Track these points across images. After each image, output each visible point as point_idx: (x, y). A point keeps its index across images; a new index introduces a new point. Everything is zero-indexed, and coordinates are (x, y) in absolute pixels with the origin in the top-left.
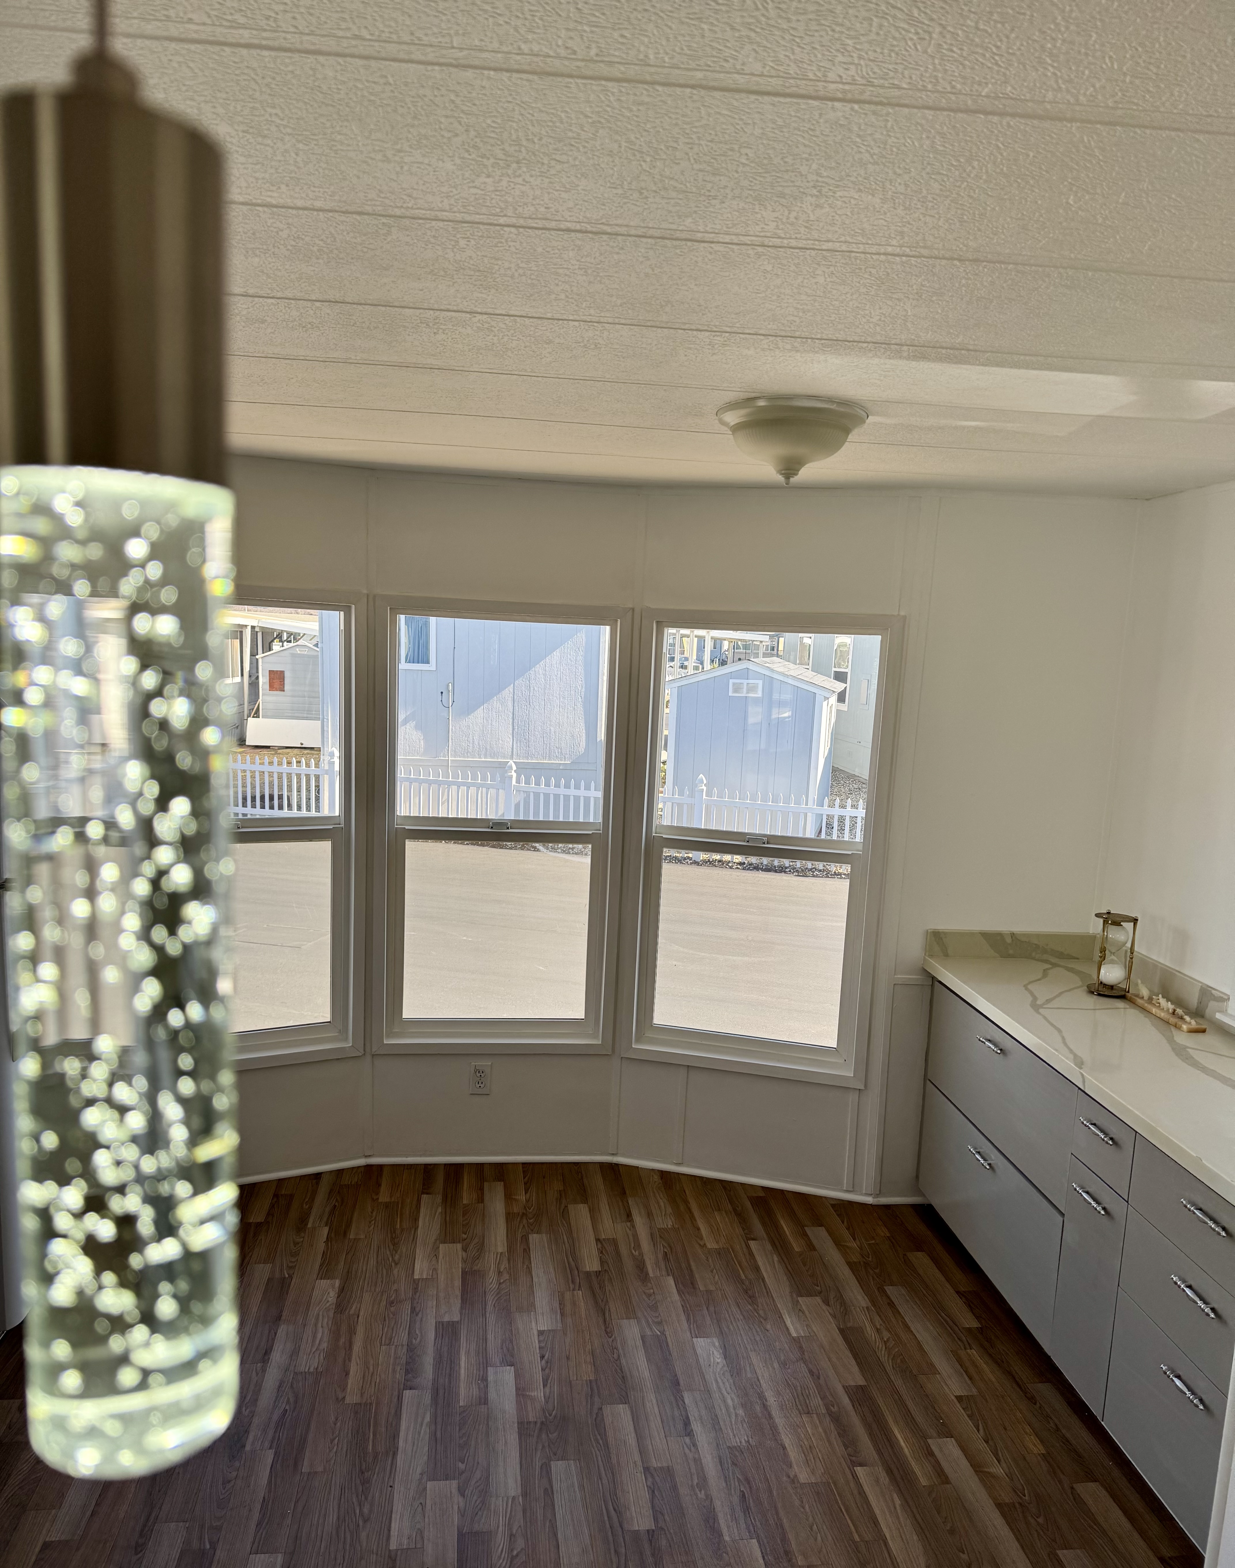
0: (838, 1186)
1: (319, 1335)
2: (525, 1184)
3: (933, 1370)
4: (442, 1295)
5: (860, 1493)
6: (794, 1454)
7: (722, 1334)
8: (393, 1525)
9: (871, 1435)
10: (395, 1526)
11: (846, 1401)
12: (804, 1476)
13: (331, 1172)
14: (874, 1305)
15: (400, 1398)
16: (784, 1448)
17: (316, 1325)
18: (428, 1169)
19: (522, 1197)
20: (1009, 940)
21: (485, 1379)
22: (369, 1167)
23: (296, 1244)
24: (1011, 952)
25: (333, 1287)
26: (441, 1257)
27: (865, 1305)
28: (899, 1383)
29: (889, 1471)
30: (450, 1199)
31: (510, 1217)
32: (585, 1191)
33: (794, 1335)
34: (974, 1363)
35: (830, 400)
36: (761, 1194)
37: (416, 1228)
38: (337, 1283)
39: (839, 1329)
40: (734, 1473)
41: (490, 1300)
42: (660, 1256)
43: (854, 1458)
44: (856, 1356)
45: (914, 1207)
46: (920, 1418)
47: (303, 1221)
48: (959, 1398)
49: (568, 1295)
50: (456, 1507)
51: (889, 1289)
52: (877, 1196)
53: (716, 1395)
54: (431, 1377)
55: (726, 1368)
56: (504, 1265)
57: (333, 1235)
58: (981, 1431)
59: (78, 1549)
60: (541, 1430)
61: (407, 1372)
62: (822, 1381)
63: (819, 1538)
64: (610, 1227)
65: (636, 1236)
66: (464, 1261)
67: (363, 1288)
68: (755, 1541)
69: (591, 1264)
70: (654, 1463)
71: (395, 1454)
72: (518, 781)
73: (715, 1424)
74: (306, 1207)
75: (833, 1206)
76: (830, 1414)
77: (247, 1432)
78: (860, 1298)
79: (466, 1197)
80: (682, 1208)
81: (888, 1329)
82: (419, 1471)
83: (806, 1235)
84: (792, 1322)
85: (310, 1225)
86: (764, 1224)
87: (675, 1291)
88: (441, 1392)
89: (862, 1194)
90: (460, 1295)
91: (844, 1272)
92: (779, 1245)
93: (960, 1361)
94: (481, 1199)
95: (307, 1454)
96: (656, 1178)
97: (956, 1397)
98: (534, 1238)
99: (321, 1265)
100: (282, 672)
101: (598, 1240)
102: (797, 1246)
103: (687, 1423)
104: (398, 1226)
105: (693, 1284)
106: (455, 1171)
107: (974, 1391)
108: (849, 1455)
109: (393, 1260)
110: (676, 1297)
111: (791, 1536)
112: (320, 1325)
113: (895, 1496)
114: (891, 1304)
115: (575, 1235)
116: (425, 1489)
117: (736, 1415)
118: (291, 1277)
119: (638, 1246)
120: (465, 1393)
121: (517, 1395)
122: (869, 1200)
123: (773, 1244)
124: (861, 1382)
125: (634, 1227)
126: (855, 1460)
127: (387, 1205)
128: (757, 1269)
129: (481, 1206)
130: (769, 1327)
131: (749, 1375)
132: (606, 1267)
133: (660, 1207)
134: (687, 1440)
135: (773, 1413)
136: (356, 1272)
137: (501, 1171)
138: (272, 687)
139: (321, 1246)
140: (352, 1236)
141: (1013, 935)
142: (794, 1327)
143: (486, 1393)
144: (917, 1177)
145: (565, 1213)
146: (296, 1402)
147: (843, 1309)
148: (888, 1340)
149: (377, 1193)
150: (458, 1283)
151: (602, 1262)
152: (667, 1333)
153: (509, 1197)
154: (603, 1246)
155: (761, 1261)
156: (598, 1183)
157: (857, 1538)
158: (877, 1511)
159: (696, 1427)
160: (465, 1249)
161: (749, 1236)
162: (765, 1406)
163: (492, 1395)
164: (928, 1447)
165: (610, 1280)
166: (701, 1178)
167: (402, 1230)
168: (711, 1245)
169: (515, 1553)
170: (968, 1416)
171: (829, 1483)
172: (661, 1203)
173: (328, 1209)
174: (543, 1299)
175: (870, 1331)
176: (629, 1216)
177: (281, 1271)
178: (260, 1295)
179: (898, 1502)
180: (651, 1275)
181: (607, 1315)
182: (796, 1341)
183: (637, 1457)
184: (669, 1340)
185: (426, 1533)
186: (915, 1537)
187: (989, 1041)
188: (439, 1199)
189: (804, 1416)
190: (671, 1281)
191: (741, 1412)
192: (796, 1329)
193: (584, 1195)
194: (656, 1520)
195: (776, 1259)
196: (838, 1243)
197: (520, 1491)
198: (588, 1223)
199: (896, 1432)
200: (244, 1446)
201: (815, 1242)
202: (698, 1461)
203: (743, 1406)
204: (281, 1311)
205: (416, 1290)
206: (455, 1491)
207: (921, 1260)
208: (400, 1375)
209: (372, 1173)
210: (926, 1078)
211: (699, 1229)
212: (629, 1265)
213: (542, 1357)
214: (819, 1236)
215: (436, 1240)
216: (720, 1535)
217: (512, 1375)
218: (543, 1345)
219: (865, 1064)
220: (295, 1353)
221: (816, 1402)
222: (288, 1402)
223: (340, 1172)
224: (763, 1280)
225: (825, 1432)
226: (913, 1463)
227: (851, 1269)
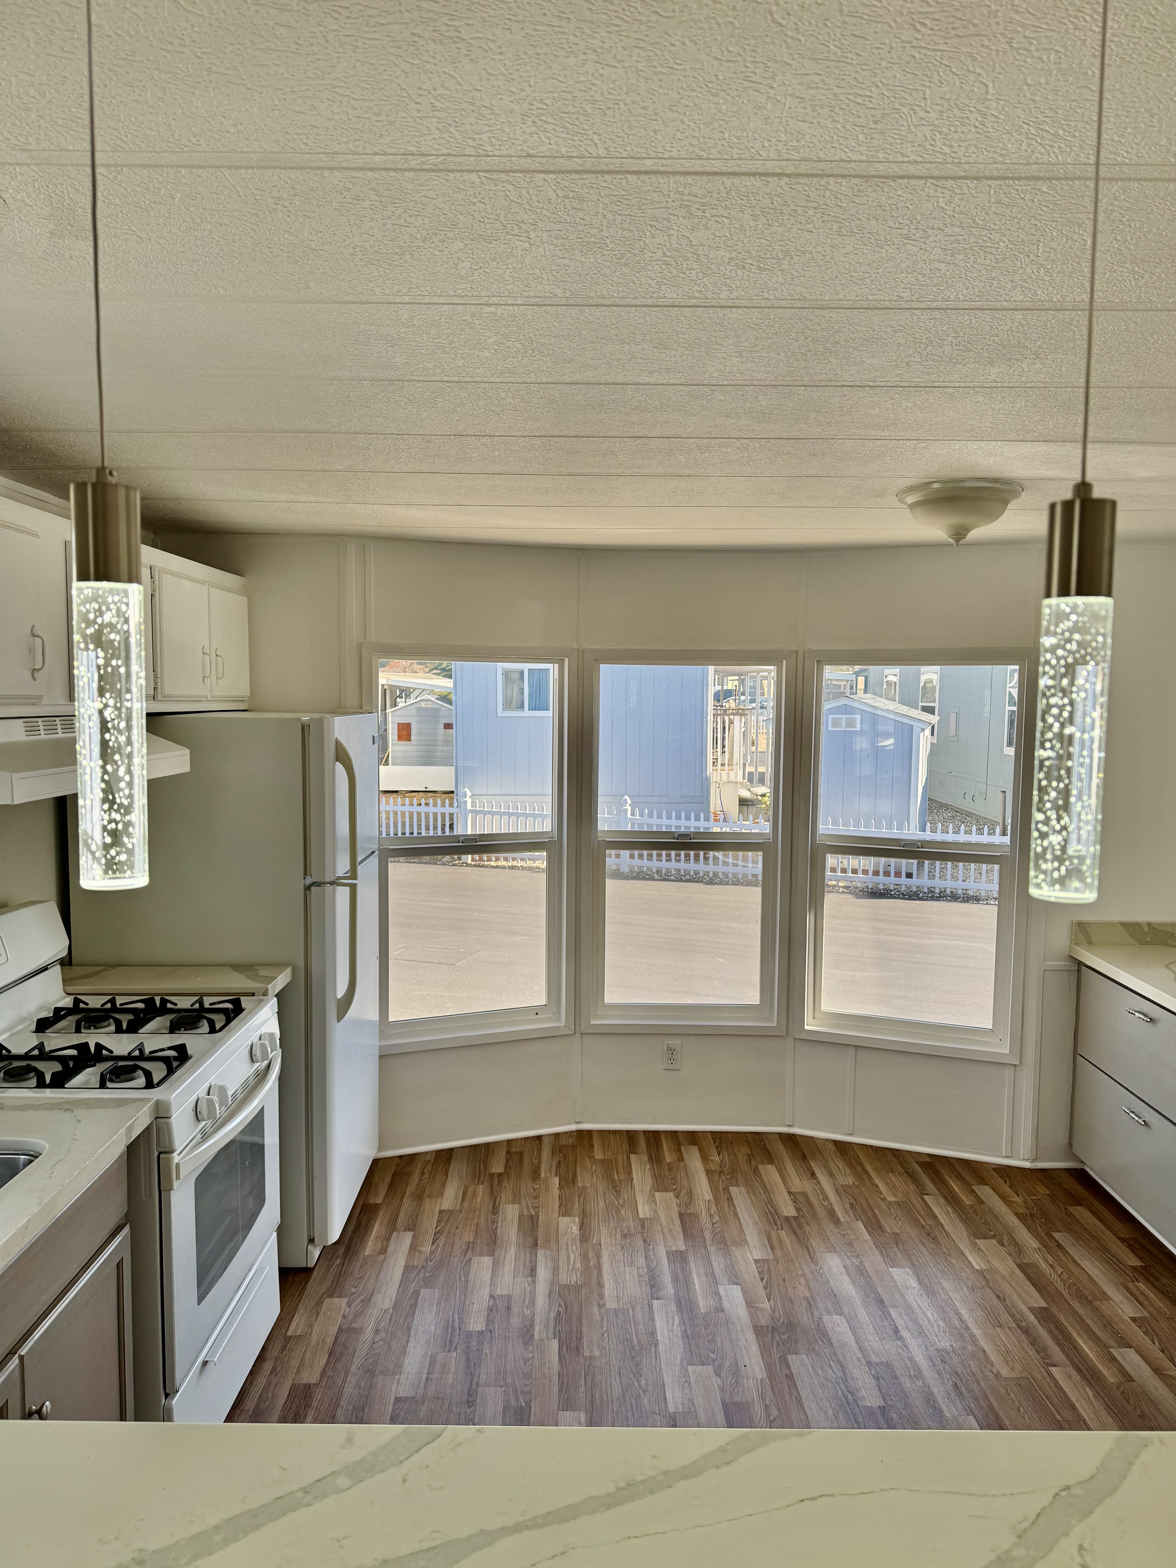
0: (997, 1152)
1: (572, 1258)
2: (717, 1148)
3: (1105, 1297)
4: (666, 1231)
5: (1056, 1386)
6: (993, 1357)
7: (913, 1266)
8: (667, 1395)
9: (1058, 1344)
10: (669, 1395)
11: (1032, 1318)
12: (1005, 1372)
13: (549, 1135)
14: (1045, 1247)
15: (650, 1306)
16: (984, 1352)
17: (567, 1249)
18: (631, 1136)
19: (717, 1158)
20: (1146, 929)
21: (717, 1294)
22: (580, 1132)
23: (535, 1190)
24: (1148, 939)
25: (574, 1222)
26: (658, 1202)
27: (1036, 1247)
28: (1077, 1306)
29: (1079, 1371)
30: (655, 1158)
31: (709, 1173)
32: (770, 1154)
33: (977, 1267)
34: (1143, 1294)
35: (995, 480)
36: (928, 1160)
37: (632, 1180)
38: (577, 1219)
39: (1017, 1264)
40: (944, 1369)
41: (708, 1235)
42: (847, 1206)
43: (1046, 1361)
44: (1035, 1285)
45: (1067, 1170)
46: (1099, 1333)
47: (536, 1174)
48: (1134, 1319)
49: (773, 1234)
50: (716, 1385)
51: (1056, 1235)
52: (1034, 1160)
53: (918, 1311)
54: (672, 1292)
55: (921, 1292)
56: (714, 1209)
57: (563, 1183)
58: (1157, 1343)
59: (423, 1403)
60: (773, 1332)
61: (652, 1287)
62: (1008, 1302)
63: (1026, 1417)
64: (798, 1183)
65: (823, 1191)
66: (679, 1205)
67: (598, 1224)
68: (972, 1417)
69: (789, 1211)
70: (874, 1359)
71: (656, 1345)
72: (633, 814)
73: (921, 1333)
74: (536, 1162)
75: (994, 1169)
76: (1020, 1327)
77: (532, 1326)
78: (1031, 1242)
79: (669, 1157)
80: (859, 1169)
81: (1060, 1266)
82: (679, 1357)
83: (974, 1192)
84: (973, 1258)
85: (542, 1176)
86: (934, 1183)
87: (865, 1232)
88: (683, 1302)
89: (1019, 1160)
90: (681, 1231)
91: (1013, 1221)
92: (952, 1199)
93: (1128, 1290)
94: (681, 1159)
95: (585, 1343)
96: (831, 1146)
97: (1130, 1318)
98: (734, 1190)
99: (560, 1206)
100: (409, 724)
101: (790, 1193)
102: (967, 1200)
103: (896, 1331)
104: (616, 1178)
105: (880, 1227)
106: (653, 1137)
107: (1146, 1314)
108: (1042, 1358)
109: (619, 1204)
110: (867, 1237)
111: (1001, 1414)
112: (570, 1251)
113: (1088, 1389)
114: (1060, 1246)
115: (769, 1188)
116: (687, 1370)
117: (938, 1326)
118: (537, 1214)
119: (826, 1198)
120: (703, 1304)
121: (747, 1306)
122: (1027, 1165)
123: (946, 1199)
124: (1042, 1304)
125: (819, 1183)
126: (1048, 1362)
127: (603, 1162)
128: (935, 1217)
129: (681, 1164)
130: (954, 1261)
131: (944, 1297)
132: (801, 1213)
133: (839, 1169)
134: (899, 1343)
135: (970, 1325)
136: (590, 1211)
137: (693, 1137)
138: (400, 738)
139: (556, 1192)
140: (580, 1184)
141: (1149, 924)
142: (976, 1262)
143: (721, 1304)
144: (1070, 1144)
145: (756, 1171)
146: (566, 1305)
147: (1017, 1250)
148: (1062, 1273)
149: (593, 1152)
150: (677, 1222)
151: (797, 1210)
152: (866, 1264)
153: (705, 1158)
154: (795, 1197)
155: (937, 1211)
156: (780, 1148)
157: (1058, 1417)
158: (1074, 1400)
159: (904, 1333)
160: (677, 1196)
161: (922, 1191)
162: (961, 1320)
163: (726, 1305)
164: (1110, 1353)
165: (807, 1223)
166: (871, 1146)
167: (620, 1181)
168: (890, 1198)
169: (772, 1418)
170: (1144, 1332)
171: (1028, 1378)
172: (839, 1165)
173: (554, 1163)
174: (752, 1235)
175: (1043, 1265)
176: (813, 1174)
177: (528, 1210)
178: (515, 1228)
179: (1090, 1393)
180: (842, 1220)
181: (810, 1249)
182: (980, 1272)
183: (859, 1355)
184: (868, 1269)
185: (696, 1401)
186: (1110, 1420)
187: (1138, 1012)
188: (645, 1158)
189: (998, 1329)
190: (860, 1225)
191: (942, 1324)
192: (978, 1263)
193: (770, 1158)
194: (884, 1399)
195: (950, 1210)
196: (1004, 1198)
197: (765, 1375)
198: (778, 1179)
199: (1080, 1342)
200: (533, 1336)
201: (983, 1198)
202: (911, 1359)
203: (943, 1319)
204: (537, 1240)
205: (643, 1226)
206: (712, 1373)
207: (1081, 1213)
208: (646, 1290)
209: (584, 1137)
210: (1075, 1053)
211: (877, 1186)
212: (821, 1213)
213: (762, 1279)
214: (985, 1192)
215: (651, 1189)
216: (941, 1412)
217: (740, 1291)
218: (760, 1270)
219: (1018, 1041)
220: (555, 1270)
221: (1006, 1318)
222: (560, 1305)
223: (557, 1135)
224: (942, 1225)
225: (1018, 1341)
226: (1100, 1366)
227: (1019, 1218)
